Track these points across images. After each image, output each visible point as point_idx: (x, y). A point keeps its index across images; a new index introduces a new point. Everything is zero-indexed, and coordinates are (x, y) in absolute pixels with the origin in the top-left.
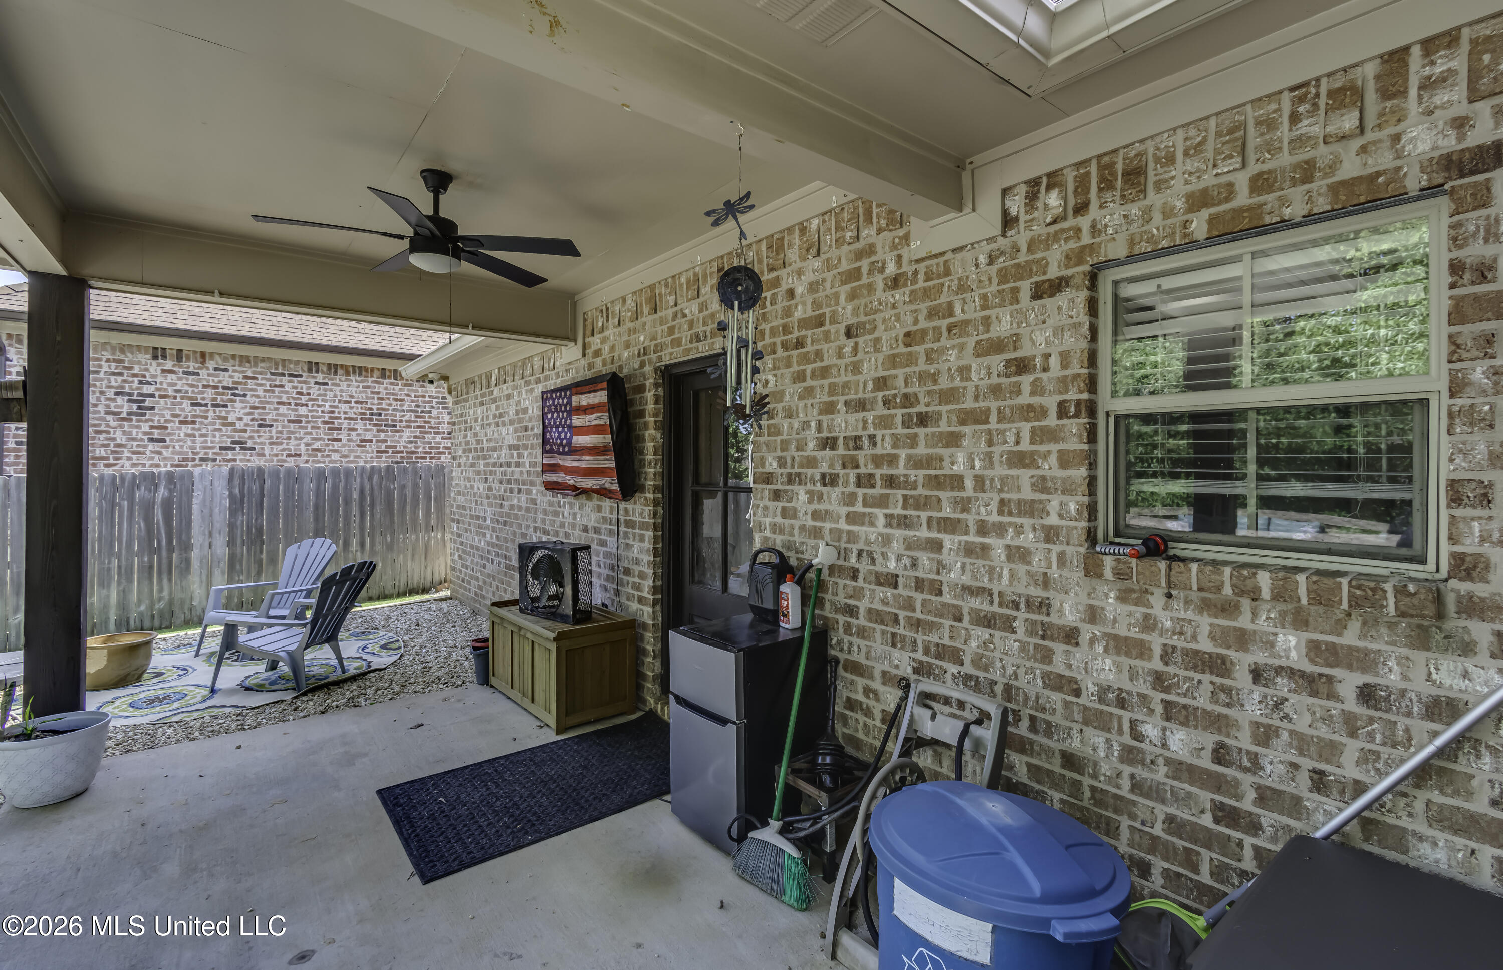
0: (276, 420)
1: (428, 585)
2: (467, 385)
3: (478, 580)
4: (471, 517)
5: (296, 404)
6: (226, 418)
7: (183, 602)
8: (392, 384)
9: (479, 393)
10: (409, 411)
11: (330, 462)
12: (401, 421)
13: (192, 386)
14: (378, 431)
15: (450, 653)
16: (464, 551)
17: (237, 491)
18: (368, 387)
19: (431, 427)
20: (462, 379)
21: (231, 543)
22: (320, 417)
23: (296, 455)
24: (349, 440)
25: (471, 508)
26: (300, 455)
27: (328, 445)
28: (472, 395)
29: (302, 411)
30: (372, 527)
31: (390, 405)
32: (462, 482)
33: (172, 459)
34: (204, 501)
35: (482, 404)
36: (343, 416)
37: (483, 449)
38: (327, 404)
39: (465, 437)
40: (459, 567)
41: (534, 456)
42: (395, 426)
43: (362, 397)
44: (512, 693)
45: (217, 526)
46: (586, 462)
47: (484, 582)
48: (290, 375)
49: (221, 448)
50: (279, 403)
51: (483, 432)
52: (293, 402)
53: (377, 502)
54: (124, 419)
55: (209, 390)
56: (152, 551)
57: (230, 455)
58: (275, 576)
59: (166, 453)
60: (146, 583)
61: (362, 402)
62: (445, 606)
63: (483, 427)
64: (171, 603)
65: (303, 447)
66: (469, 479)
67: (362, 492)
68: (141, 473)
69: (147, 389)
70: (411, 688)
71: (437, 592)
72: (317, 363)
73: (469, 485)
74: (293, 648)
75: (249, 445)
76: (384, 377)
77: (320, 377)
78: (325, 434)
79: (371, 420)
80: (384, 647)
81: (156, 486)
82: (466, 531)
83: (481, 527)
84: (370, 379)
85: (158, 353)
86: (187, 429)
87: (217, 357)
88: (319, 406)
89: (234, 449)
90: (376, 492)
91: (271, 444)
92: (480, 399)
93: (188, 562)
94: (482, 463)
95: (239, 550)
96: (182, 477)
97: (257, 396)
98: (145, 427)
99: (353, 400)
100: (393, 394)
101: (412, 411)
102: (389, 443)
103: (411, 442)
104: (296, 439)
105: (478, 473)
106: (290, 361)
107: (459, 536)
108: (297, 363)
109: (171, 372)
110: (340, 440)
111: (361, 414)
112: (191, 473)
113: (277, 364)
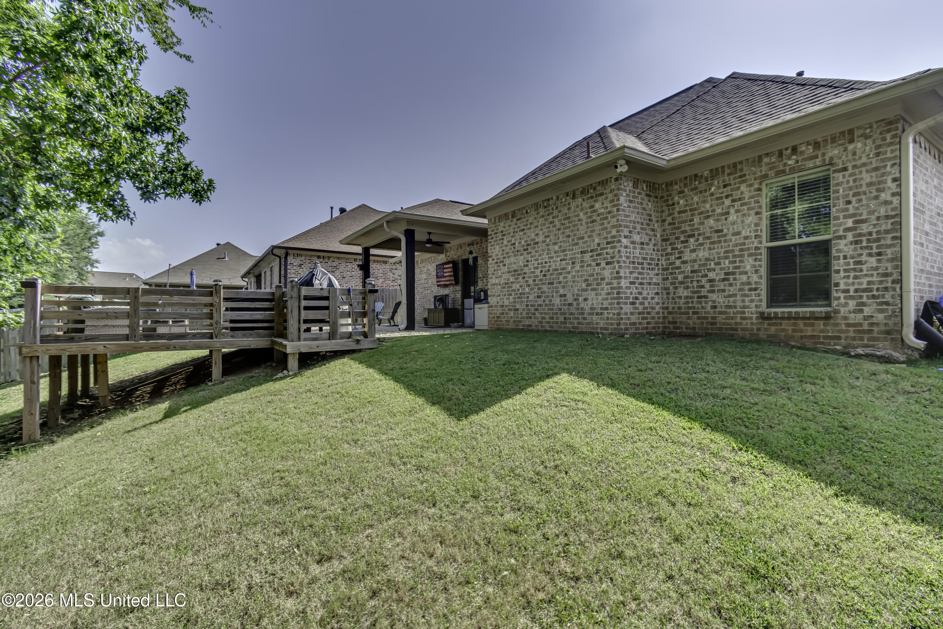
29: (353, 273)
41: (434, 280)
46: (448, 278)
85: (319, 257)
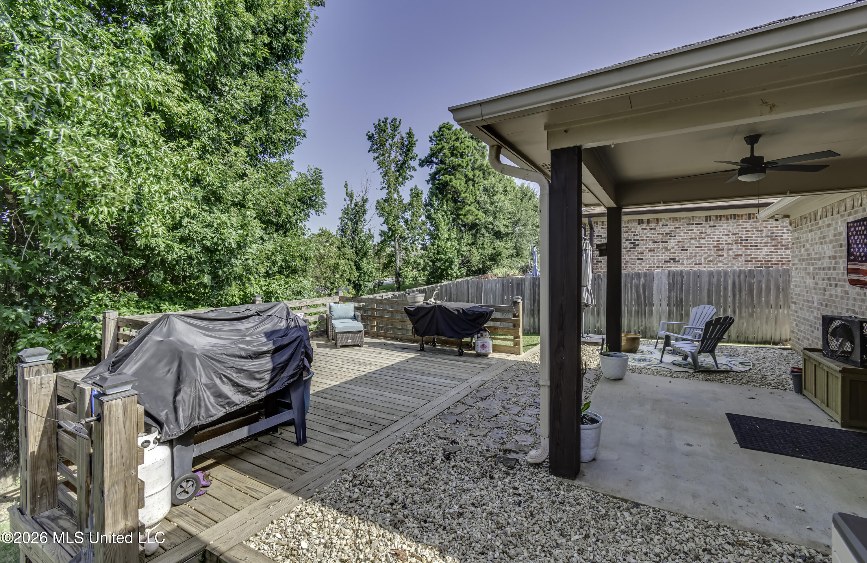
0: (689, 247)
1: (777, 340)
2: (801, 220)
3: (808, 340)
4: (804, 301)
5: (699, 238)
6: (667, 248)
7: (650, 328)
8: (754, 222)
9: (809, 224)
10: (766, 237)
11: (717, 267)
12: (761, 243)
13: (653, 234)
14: (746, 249)
15: (781, 375)
16: (799, 322)
17: (671, 281)
18: (740, 225)
19: (783, 245)
20: (798, 216)
21: (669, 305)
22: (711, 244)
23: (699, 264)
24: (728, 256)
25: (804, 296)
26: (701, 264)
27: (716, 258)
28: (804, 225)
30: (740, 303)
31: (754, 234)
32: (797, 279)
33: (645, 267)
34: (658, 285)
35: (811, 231)
36: (724, 242)
37: (811, 259)
38: (716, 237)
39: (800, 251)
40: (796, 331)
41: (842, 263)
42: (757, 246)
43: (736, 231)
44: (815, 400)
45: (663, 296)
47: (813, 341)
48: (696, 224)
49: (665, 261)
50: (691, 239)
51: (812, 248)
52: (697, 237)
53: (743, 289)
54: (628, 251)
55: (660, 235)
56: (639, 305)
57: (669, 264)
58: (688, 321)
59: (643, 265)
60: (637, 318)
61: (735, 234)
62: (785, 353)
63: (812, 245)
64: (646, 328)
65: (703, 260)
66: (803, 278)
67: (734, 284)
68: (635, 273)
69: (637, 237)
70: (752, 384)
71: (784, 345)
72: (710, 216)
73: (802, 281)
74: (693, 351)
75: (677, 260)
76: (750, 218)
77: (712, 223)
78: (715, 253)
79: (741, 243)
80: (741, 363)
81: (640, 278)
82: (801, 309)
83: (810, 307)
84: (741, 221)
86: (651, 253)
87: (663, 220)
88: (711, 238)
89: (670, 262)
90: (743, 284)
91: (687, 259)
92: (810, 228)
93: (652, 311)
94: (811, 267)
95: (672, 308)
96: (649, 275)
97: (681, 236)
98: (636, 253)
99: (730, 233)
100: (755, 228)
101: (768, 236)
102: (753, 256)
103: (768, 255)
104: (699, 256)
105: (809, 274)
106: (696, 217)
107: (796, 312)
108: (700, 217)
109: (645, 229)
110: (723, 256)
111: (735, 240)
112: (653, 273)
113: (690, 219)
